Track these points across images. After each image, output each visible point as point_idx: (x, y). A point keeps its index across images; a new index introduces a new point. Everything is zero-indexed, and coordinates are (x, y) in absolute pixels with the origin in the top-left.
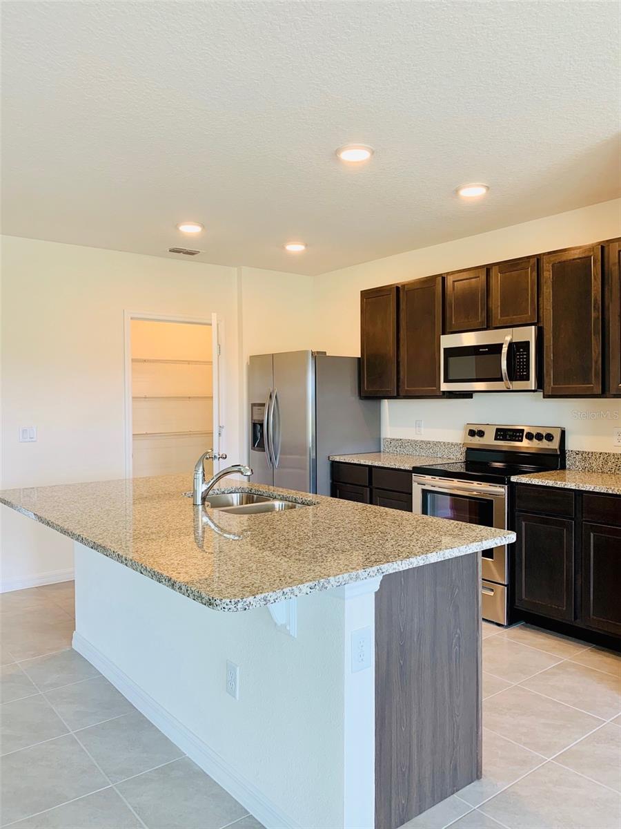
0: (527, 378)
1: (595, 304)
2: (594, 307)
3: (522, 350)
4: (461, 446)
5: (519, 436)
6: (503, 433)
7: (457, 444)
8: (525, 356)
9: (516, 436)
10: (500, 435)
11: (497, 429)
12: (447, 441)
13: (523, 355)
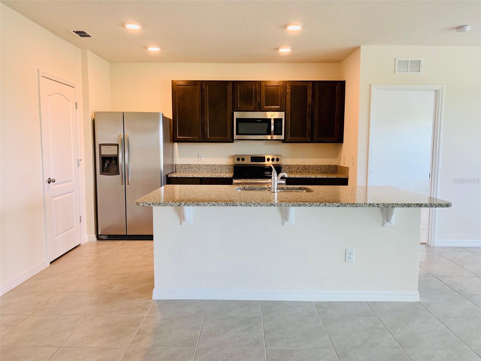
0: (281, 134)
1: (309, 106)
2: (309, 107)
3: (278, 122)
4: (228, 166)
5: (263, 160)
6: (254, 159)
7: (226, 165)
8: (280, 125)
9: (261, 160)
10: (253, 160)
11: (251, 157)
12: (220, 164)
13: (279, 124)
